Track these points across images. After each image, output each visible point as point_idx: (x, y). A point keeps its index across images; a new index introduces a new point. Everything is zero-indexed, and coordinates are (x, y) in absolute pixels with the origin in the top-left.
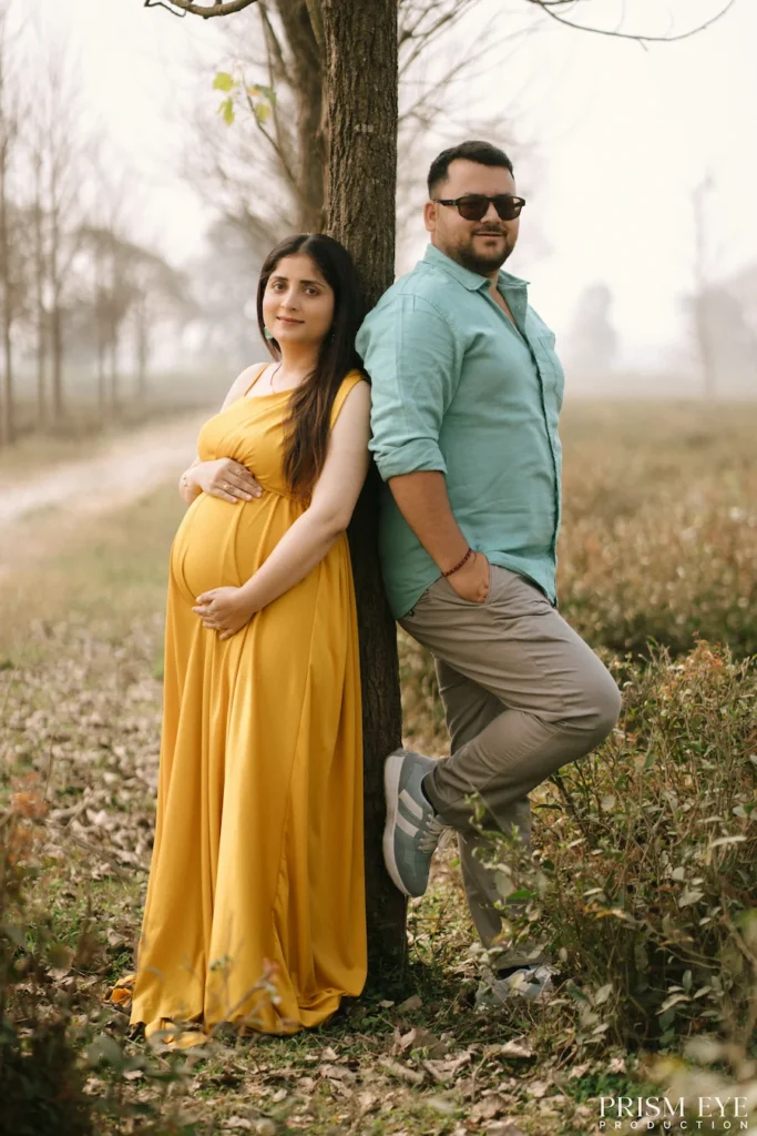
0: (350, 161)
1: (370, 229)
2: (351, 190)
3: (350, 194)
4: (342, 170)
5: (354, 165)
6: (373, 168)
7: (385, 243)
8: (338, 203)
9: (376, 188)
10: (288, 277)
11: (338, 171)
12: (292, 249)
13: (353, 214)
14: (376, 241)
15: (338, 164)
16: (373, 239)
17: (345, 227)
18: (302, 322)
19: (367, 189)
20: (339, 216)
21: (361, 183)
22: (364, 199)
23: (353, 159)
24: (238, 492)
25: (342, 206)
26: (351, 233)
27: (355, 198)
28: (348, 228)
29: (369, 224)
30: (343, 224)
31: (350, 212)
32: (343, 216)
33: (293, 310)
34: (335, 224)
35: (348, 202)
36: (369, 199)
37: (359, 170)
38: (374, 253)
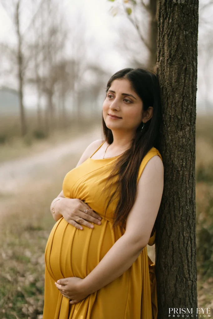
0: (171, 21)
1: (182, 61)
2: (171, 38)
3: (170, 40)
4: (165, 26)
5: (173, 24)
6: (185, 25)
7: (192, 70)
8: (163, 46)
9: (186, 36)
10: (116, 91)
11: (163, 27)
12: (121, 75)
13: (172, 52)
14: (186, 68)
15: (163, 22)
16: (184, 67)
17: (168, 60)
18: (121, 118)
19: (181, 37)
20: (164, 54)
21: (177, 34)
22: (179, 43)
23: (172, 20)
24: (85, 223)
25: (166, 48)
26: (171, 64)
27: (173, 43)
28: (169, 61)
29: (182, 58)
30: (166, 58)
31: (170, 51)
32: (166, 53)
33: (114, 110)
34: (161, 58)
35: (169, 46)
36: (182, 43)
37: (175, 26)
38: (185, 76)
